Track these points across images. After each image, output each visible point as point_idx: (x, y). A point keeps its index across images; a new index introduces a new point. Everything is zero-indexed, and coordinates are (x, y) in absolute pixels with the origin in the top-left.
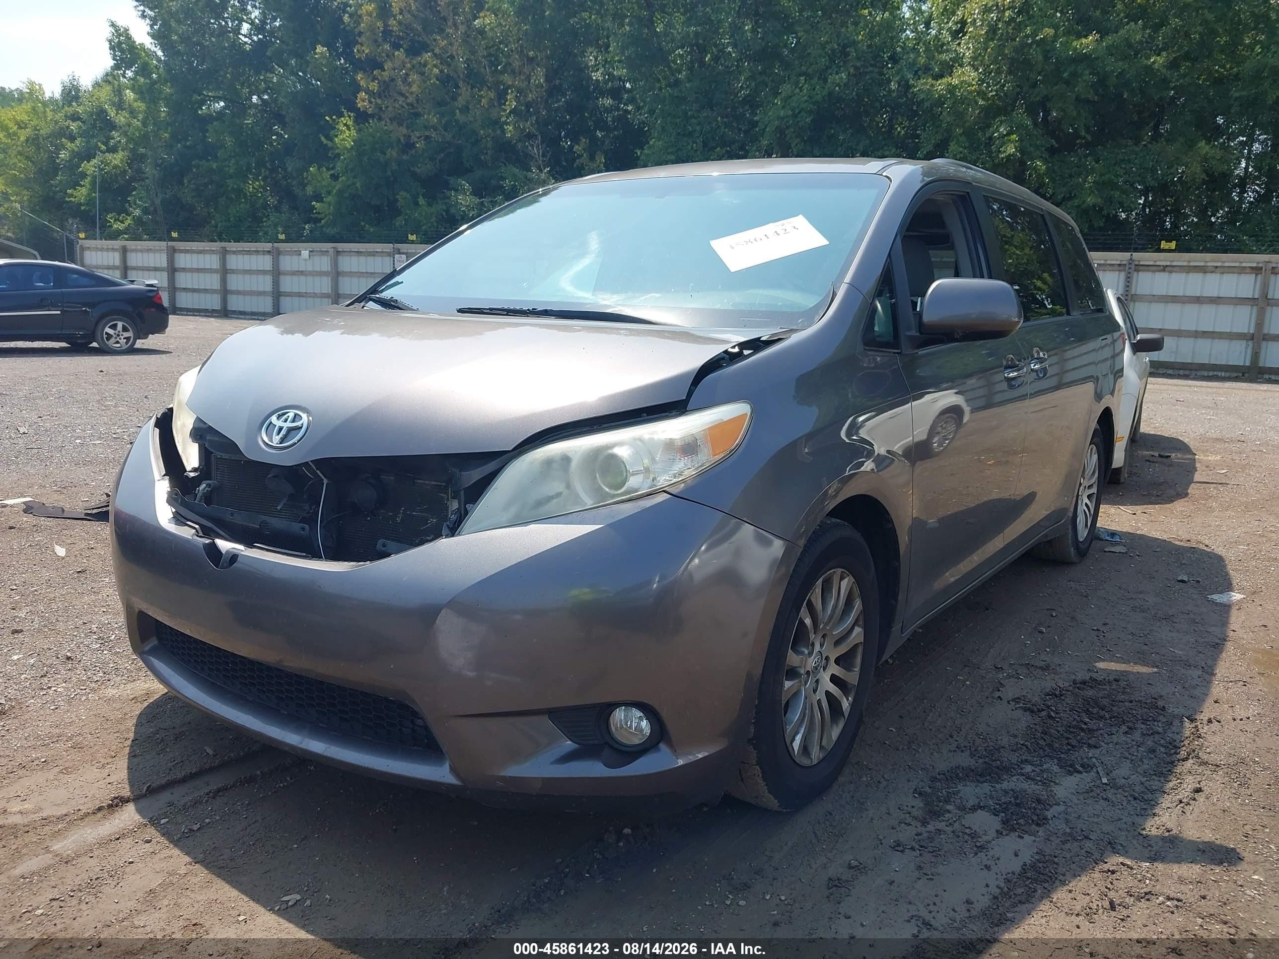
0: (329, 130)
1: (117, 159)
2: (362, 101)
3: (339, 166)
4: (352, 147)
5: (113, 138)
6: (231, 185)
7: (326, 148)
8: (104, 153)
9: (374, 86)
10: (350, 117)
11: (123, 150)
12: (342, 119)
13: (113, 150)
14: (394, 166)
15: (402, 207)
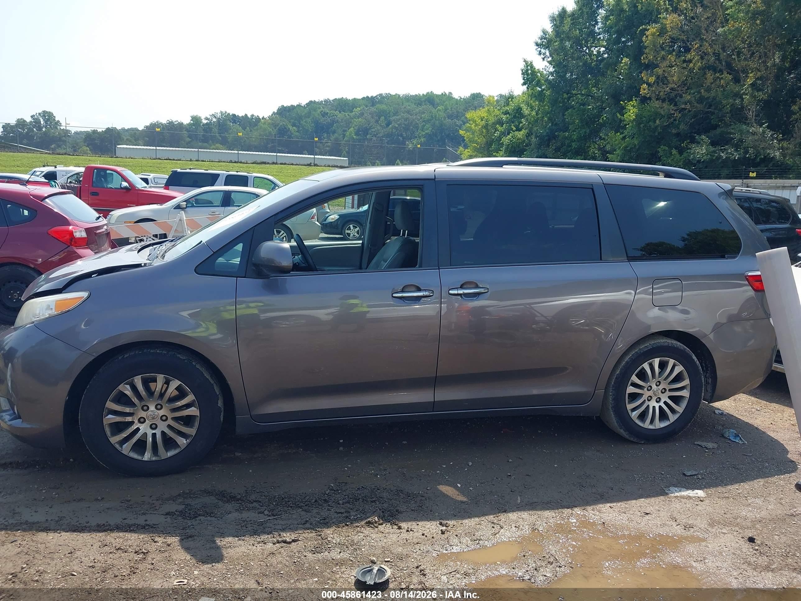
0: (622, 110)
1: (520, 135)
2: (644, 90)
3: (626, 132)
4: (634, 119)
5: (522, 123)
6: (574, 146)
7: (621, 121)
8: (514, 131)
9: (652, 80)
10: (636, 100)
11: (525, 129)
12: (631, 102)
13: (519, 130)
14: (659, 130)
15: (661, 156)
